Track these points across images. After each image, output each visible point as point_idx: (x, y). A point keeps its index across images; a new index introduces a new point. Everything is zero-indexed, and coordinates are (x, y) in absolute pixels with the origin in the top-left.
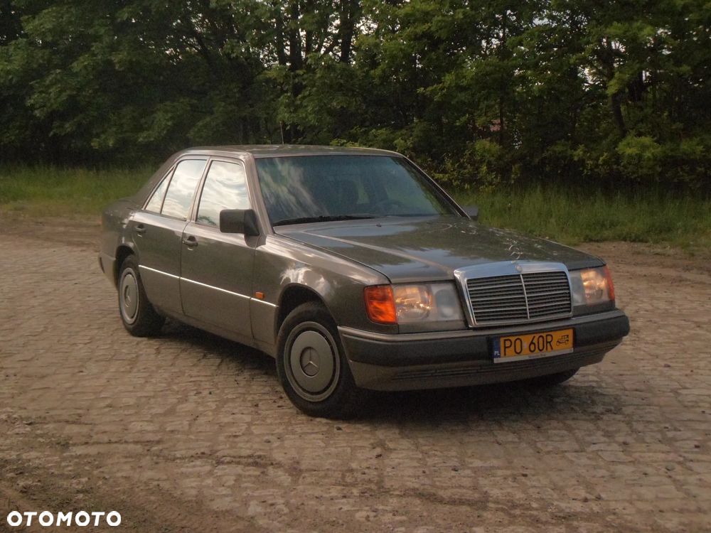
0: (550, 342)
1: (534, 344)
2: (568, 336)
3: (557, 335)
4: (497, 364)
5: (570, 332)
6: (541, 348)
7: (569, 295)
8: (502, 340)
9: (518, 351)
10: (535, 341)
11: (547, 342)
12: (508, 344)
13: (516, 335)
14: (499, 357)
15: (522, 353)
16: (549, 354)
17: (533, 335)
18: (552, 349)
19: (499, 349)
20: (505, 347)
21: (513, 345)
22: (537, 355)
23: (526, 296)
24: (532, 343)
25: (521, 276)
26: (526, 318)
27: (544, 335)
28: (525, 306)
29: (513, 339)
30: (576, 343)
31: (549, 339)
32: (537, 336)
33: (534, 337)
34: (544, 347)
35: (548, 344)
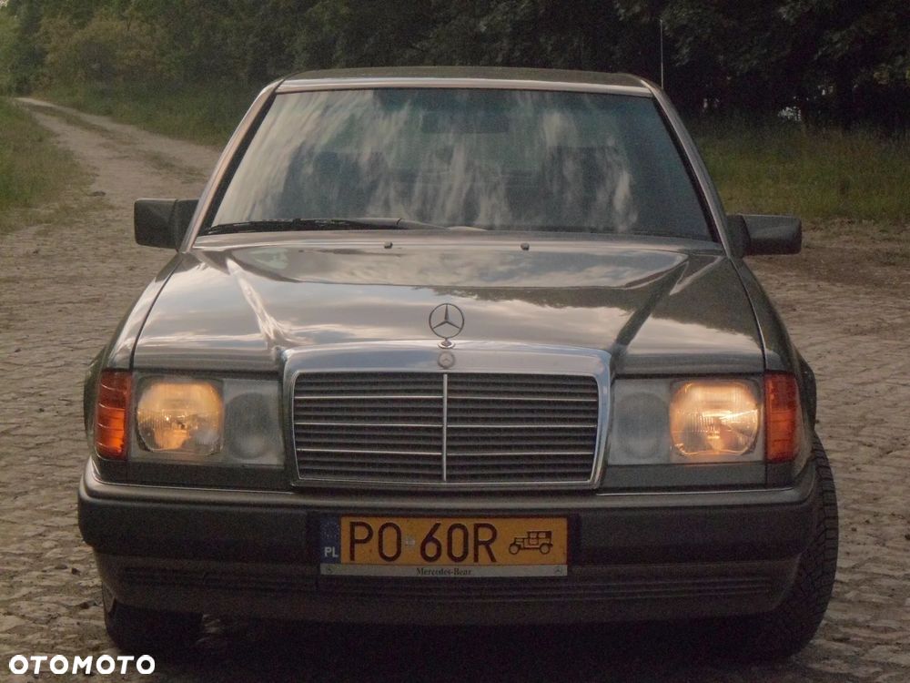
0: (487, 544)
1: (436, 542)
2: (549, 534)
3: (509, 530)
4: (331, 578)
5: (559, 528)
6: (457, 552)
7: (590, 437)
8: (345, 523)
9: (390, 552)
10: (441, 535)
11: (477, 543)
12: (361, 533)
13: (383, 516)
14: (337, 561)
15: (399, 560)
16: (482, 569)
17: (434, 521)
18: (493, 559)
19: (336, 543)
20: (353, 542)
21: (376, 536)
22: (443, 567)
23: (445, 426)
24: (430, 538)
25: (446, 376)
26: (440, 477)
27: (469, 524)
28: (440, 448)
29: (375, 524)
30: (575, 554)
31: (485, 535)
32: (446, 524)
33: (437, 526)
34: (466, 553)
35: (482, 549)
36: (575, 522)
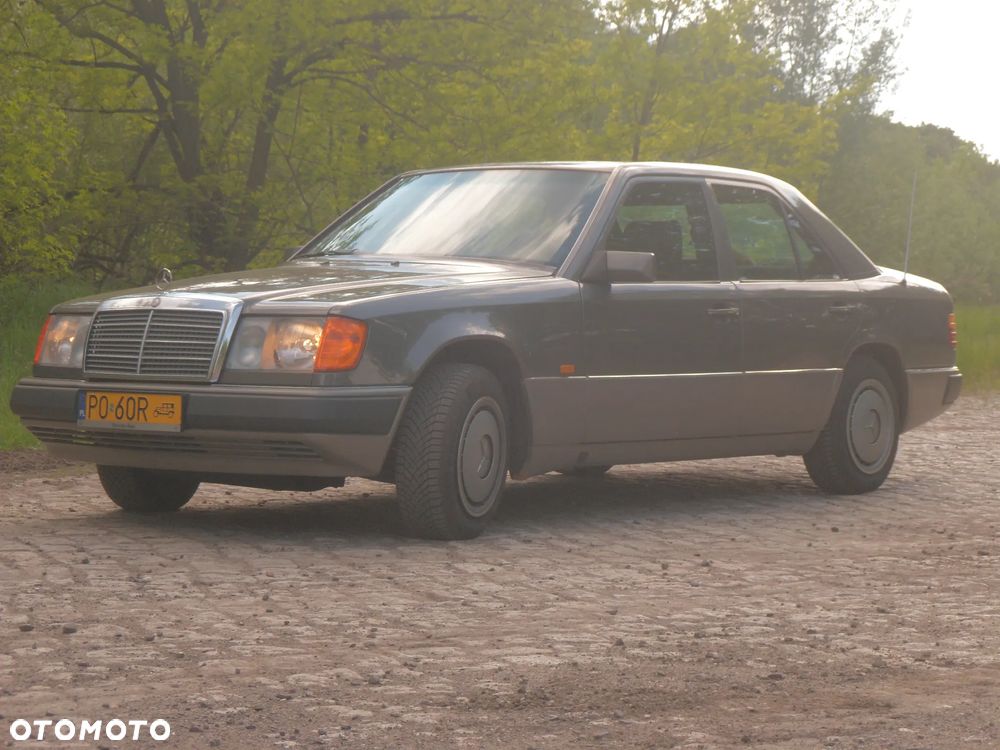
0: (143, 410)
1: (122, 408)
2: (172, 405)
3: (155, 402)
5: (177, 401)
6: (130, 414)
7: (211, 350)
8: (87, 396)
9: (103, 414)
10: (124, 404)
11: (140, 409)
12: (93, 402)
13: (102, 392)
14: (84, 419)
15: (107, 418)
16: (141, 426)
17: (121, 396)
18: (146, 420)
19: (84, 408)
20: (91, 407)
21: (98, 404)
22: (126, 424)
23: (143, 340)
24: (119, 406)
25: (152, 312)
26: (136, 371)
27: (135, 397)
28: (138, 354)
29: (99, 396)
30: (186, 421)
31: (143, 404)
32: (127, 396)
33: (122, 398)
34: (133, 417)
35: (141, 412)
36: (186, 400)
